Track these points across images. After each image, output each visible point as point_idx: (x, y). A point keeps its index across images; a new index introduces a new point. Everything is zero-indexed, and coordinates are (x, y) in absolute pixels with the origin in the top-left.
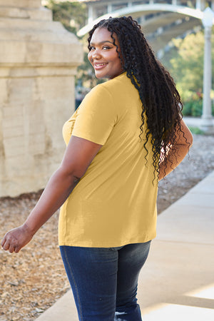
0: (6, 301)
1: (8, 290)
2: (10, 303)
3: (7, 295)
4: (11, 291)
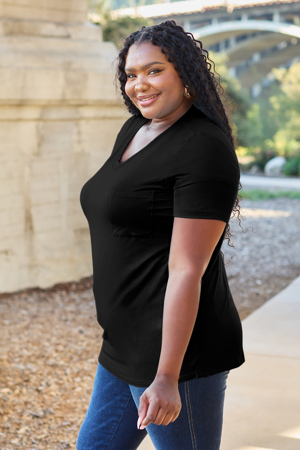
0: (25, 439)
1: (28, 423)
2: (29, 443)
3: (27, 431)
4: (32, 425)
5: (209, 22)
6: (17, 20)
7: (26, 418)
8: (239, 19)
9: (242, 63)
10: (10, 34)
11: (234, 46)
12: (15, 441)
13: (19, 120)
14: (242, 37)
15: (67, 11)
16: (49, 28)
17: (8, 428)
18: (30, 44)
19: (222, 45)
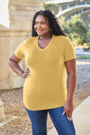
1: (27, 127)
2: (28, 132)
3: (27, 129)
4: (29, 127)
5: (75, 5)
6: (20, 6)
7: (27, 125)
8: (84, 4)
9: (85, 17)
10: (18, 10)
11: (82, 12)
12: (24, 132)
13: (21, 36)
14: (85, 9)
15: (35, 3)
16: (29, 8)
17: (21, 128)
18: (24, 13)
19: (79, 12)
